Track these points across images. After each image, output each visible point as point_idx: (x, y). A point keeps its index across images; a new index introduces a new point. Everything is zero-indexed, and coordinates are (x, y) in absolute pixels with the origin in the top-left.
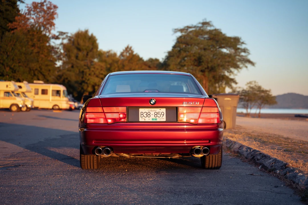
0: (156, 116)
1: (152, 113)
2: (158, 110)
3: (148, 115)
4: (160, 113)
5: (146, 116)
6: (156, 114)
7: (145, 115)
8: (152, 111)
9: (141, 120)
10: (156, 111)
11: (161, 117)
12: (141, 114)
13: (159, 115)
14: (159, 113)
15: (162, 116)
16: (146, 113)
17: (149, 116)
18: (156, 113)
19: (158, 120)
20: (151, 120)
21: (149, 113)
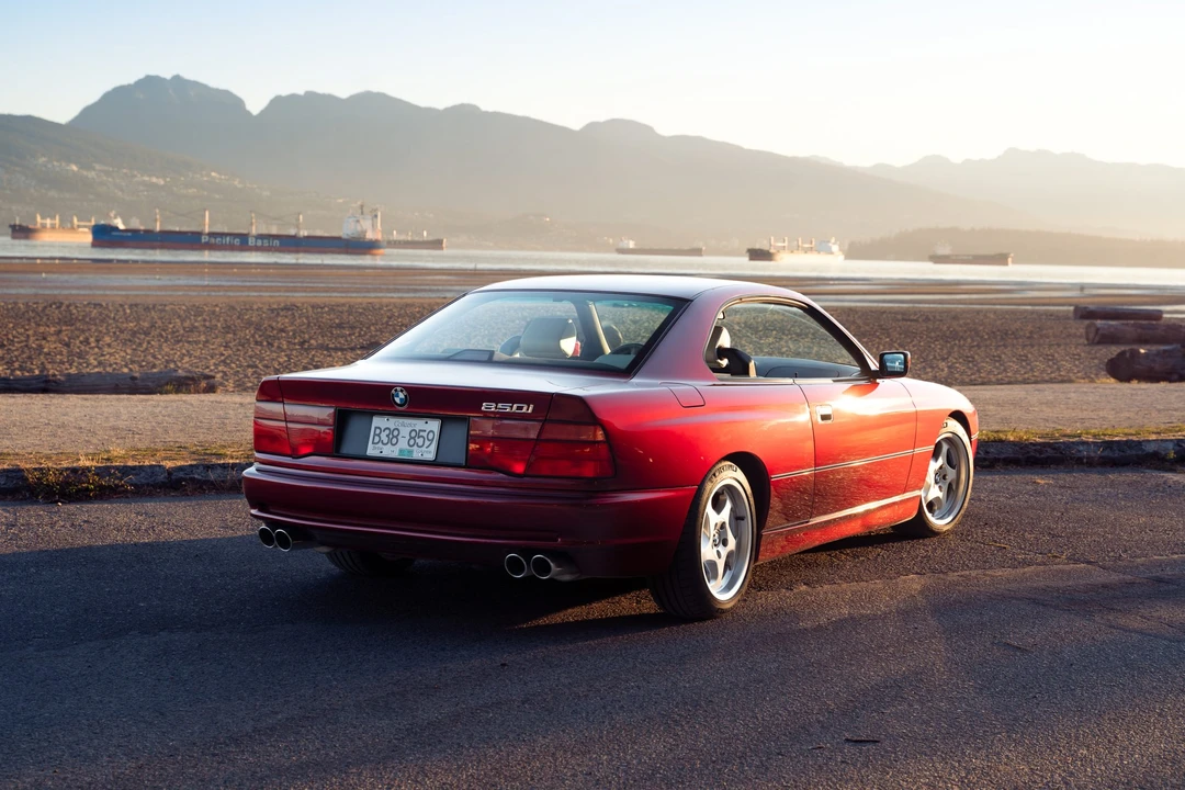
0: (412, 442)
1: (405, 432)
2: (419, 424)
3: (393, 436)
4: (425, 434)
5: (385, 441)
6: (415, 435)
7: (384, 436)
8: (406, 426)
9: (371, 451)
10: (415, 425)
11: (424, 448)
12: (375, 435)
13: (420, 441)
14: (421, 434)
15: (427, 443)
16: (387, 432)
17: (394, 441)
18: (413, 434)
19: (417, 455)
20: (395, 455)
21: (396, 433)
